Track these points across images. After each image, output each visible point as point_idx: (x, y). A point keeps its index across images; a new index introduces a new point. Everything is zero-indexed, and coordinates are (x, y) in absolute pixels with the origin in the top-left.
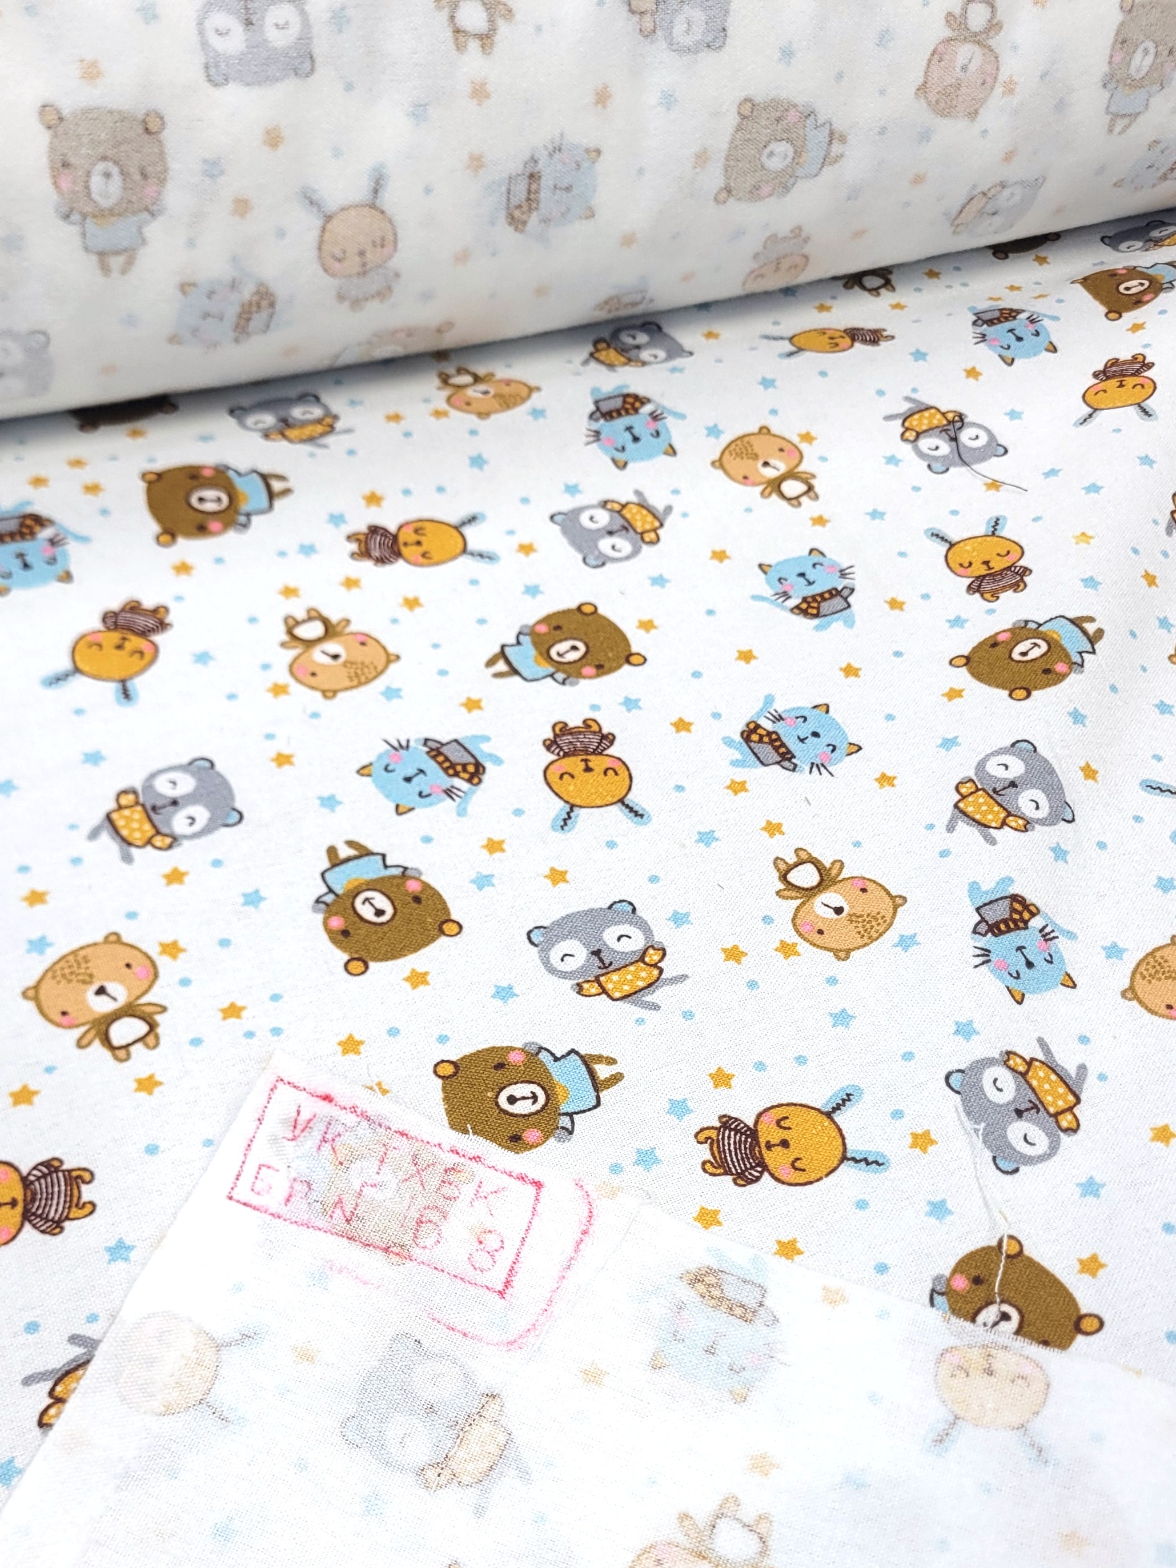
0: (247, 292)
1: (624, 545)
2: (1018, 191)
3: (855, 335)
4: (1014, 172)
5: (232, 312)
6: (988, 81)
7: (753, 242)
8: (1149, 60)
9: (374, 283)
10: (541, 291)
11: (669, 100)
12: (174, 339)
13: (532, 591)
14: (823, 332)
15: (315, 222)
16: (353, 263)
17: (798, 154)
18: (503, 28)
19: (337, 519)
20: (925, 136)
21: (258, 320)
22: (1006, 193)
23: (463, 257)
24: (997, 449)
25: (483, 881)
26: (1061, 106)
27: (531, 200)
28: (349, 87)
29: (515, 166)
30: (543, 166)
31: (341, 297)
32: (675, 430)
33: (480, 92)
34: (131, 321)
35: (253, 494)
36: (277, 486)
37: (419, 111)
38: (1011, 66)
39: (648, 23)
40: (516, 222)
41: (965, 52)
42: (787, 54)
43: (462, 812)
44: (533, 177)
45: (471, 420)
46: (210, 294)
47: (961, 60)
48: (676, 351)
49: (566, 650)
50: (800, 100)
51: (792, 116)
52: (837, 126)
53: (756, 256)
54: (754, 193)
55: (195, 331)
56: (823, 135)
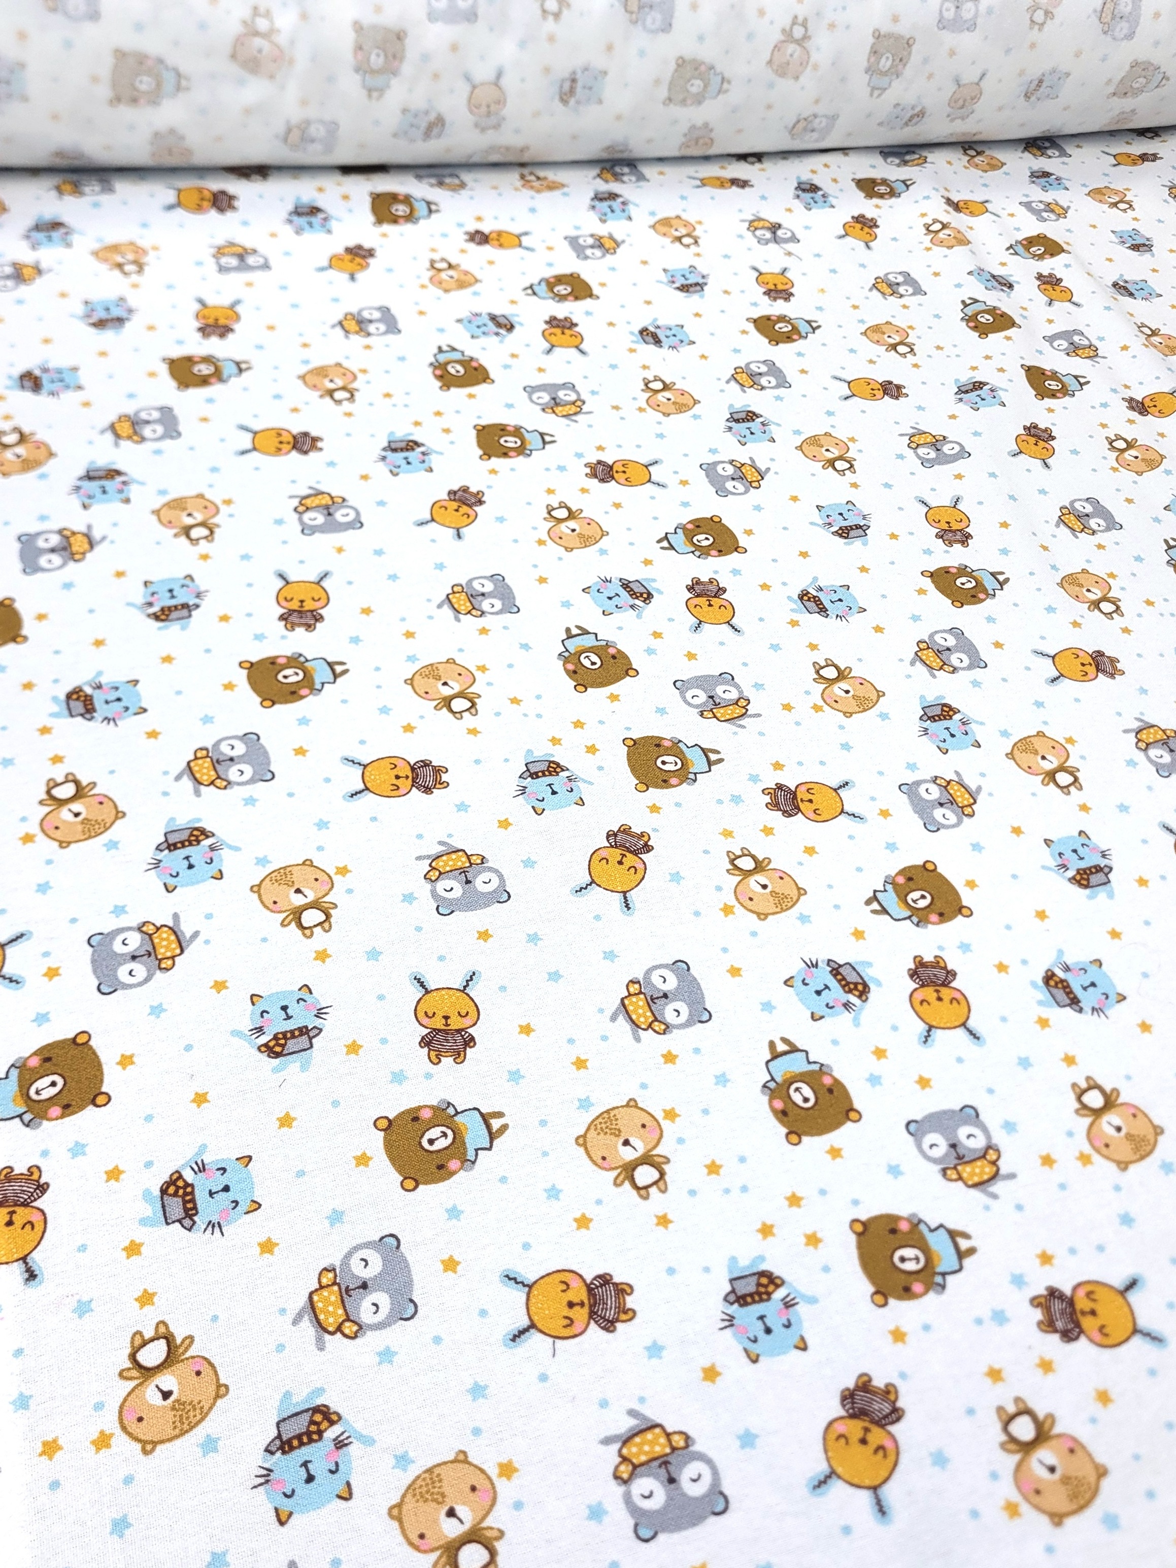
0: (432, 117)
1: (598, 253)
2: (824, 120)
3: (734, 182)
4: (820, 109)
5: (424, 125)
6: (804, 64)
7: (684, 127)
8: (889, 63)
9: (493, 120)
10: (574, 137)
11: (642, 53)
12: (395, 135)
13: (550, 265)
14: (718, 178)
15: (467, 88)
16: (484, 109)
17: (706, 86)
18: (565, 12)
19: (460, 225)
20: (771, 86)
21: (435, 131)
22: (817, 121)
23: (536, 114)
24: (794, 239)
25: (506, 367)
26: (843, 80)
27: (572, 91)
28: (491, 30)
29: (566, 75)
30: (579, 76)
31: (476, 125)
32: (632, 209)
33: (551, 39)
34: (377, 123)
35: (421, 209)
36: (433, 207)
37: (522, 44)
38: (815, 57)
39: (634, 16)
40: (564, 101)
41: (791, 48)
42: (701, 38)
43: (501, 342)
44: (574, 81)
45: (532, 193)
46: (416, 116)
47: (789, 51)
48: (641, 178)
49: (562, 289)
50: (708, 60)
51: (703, 68)
52: (726, 75)
53: (685, 135)
54: (683, 102)
55: (406, 133)
56: (719, 78)
